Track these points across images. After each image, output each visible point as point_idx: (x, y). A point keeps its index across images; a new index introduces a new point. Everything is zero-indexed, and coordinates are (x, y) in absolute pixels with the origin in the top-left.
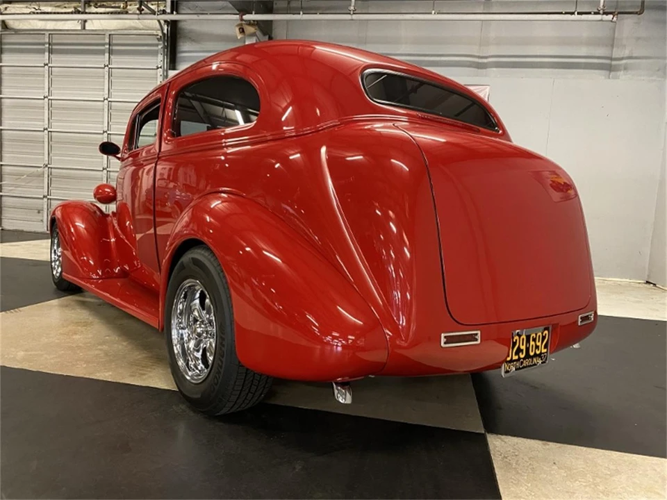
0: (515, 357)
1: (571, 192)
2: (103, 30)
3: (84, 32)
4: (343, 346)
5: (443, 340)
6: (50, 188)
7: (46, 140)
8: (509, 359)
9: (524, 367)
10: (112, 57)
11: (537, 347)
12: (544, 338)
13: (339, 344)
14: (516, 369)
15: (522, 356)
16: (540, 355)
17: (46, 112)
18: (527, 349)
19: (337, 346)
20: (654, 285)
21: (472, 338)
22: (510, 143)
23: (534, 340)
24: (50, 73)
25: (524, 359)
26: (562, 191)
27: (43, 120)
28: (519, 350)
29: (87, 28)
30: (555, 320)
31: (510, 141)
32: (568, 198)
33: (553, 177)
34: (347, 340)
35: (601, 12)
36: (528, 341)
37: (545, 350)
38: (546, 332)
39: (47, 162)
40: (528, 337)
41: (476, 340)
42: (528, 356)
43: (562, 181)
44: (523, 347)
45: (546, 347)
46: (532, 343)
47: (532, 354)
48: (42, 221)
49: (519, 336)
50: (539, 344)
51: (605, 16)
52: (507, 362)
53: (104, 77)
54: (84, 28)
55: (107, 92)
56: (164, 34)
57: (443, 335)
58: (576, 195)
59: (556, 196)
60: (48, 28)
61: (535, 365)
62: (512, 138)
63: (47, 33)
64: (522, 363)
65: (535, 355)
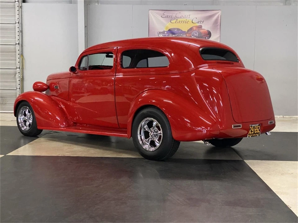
0: (251, 133)
1: (263, 81)
4: (206, 131)
5: (233, 127)
8: (249, 133)
9: (253, 136)
11: (257, 131)
12: (258, 128)
13: (205, 130)
14: (252, 137)
15: (253, 133)
16: (258, 133)
18: (254, 131)
19: (204, 131)
21: (239, 126)
22: (244, 68)
23: (256, 128)
25: (253, 134)
26: (260, 80)
28: (252, 131)
30: (261, 122)
31: (245, 68)
32: (262, 82)
33: (256, 77)
34: (207, 129)
36: (254, 129)
37: (259, 132)
38: (259, 126)
40: (254, 127)
41: (241, 127)
42: (254, 133)
43: (260, 77)
44: (253, 130)
45: (259, 131)
46: (255, 129)
47: (255, 132)
49: (252, 127)
50: (257, 130)
52: (249, 134)
57: (233, 125)
58: (265, 81)
59: (259, 82)
61: (256, 136)
62: (245, 67)
64: (253, 135)
65: (256, 133)
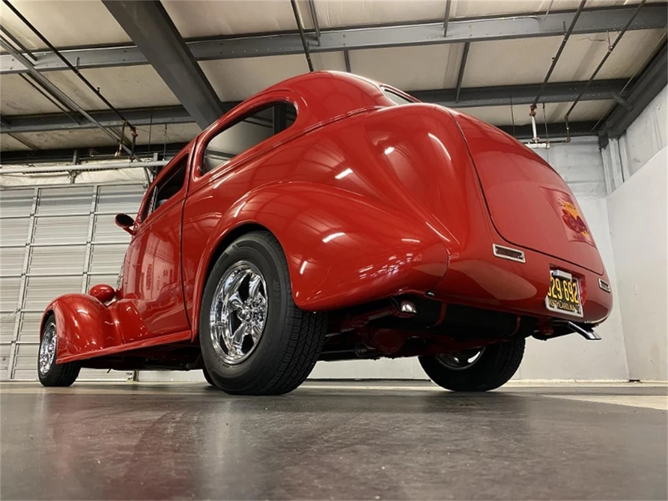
2: (91, 183)
3: (73, 185)
6: (20, 333)
7: (23, 285)
10: (98, 205)
17: (26, 258)
20: (638, 381)
24: (35, 223)
27: (22, 266)
29: (76, 182)
35: (536, 141)
39: (20, 307)
48: (7, 368)
51: (539, 144)
53: (89, 223)
54: (74, 182)
55: (90, 236)
56: (150, 183)
60: (38, 184)
63: (37, 188)
